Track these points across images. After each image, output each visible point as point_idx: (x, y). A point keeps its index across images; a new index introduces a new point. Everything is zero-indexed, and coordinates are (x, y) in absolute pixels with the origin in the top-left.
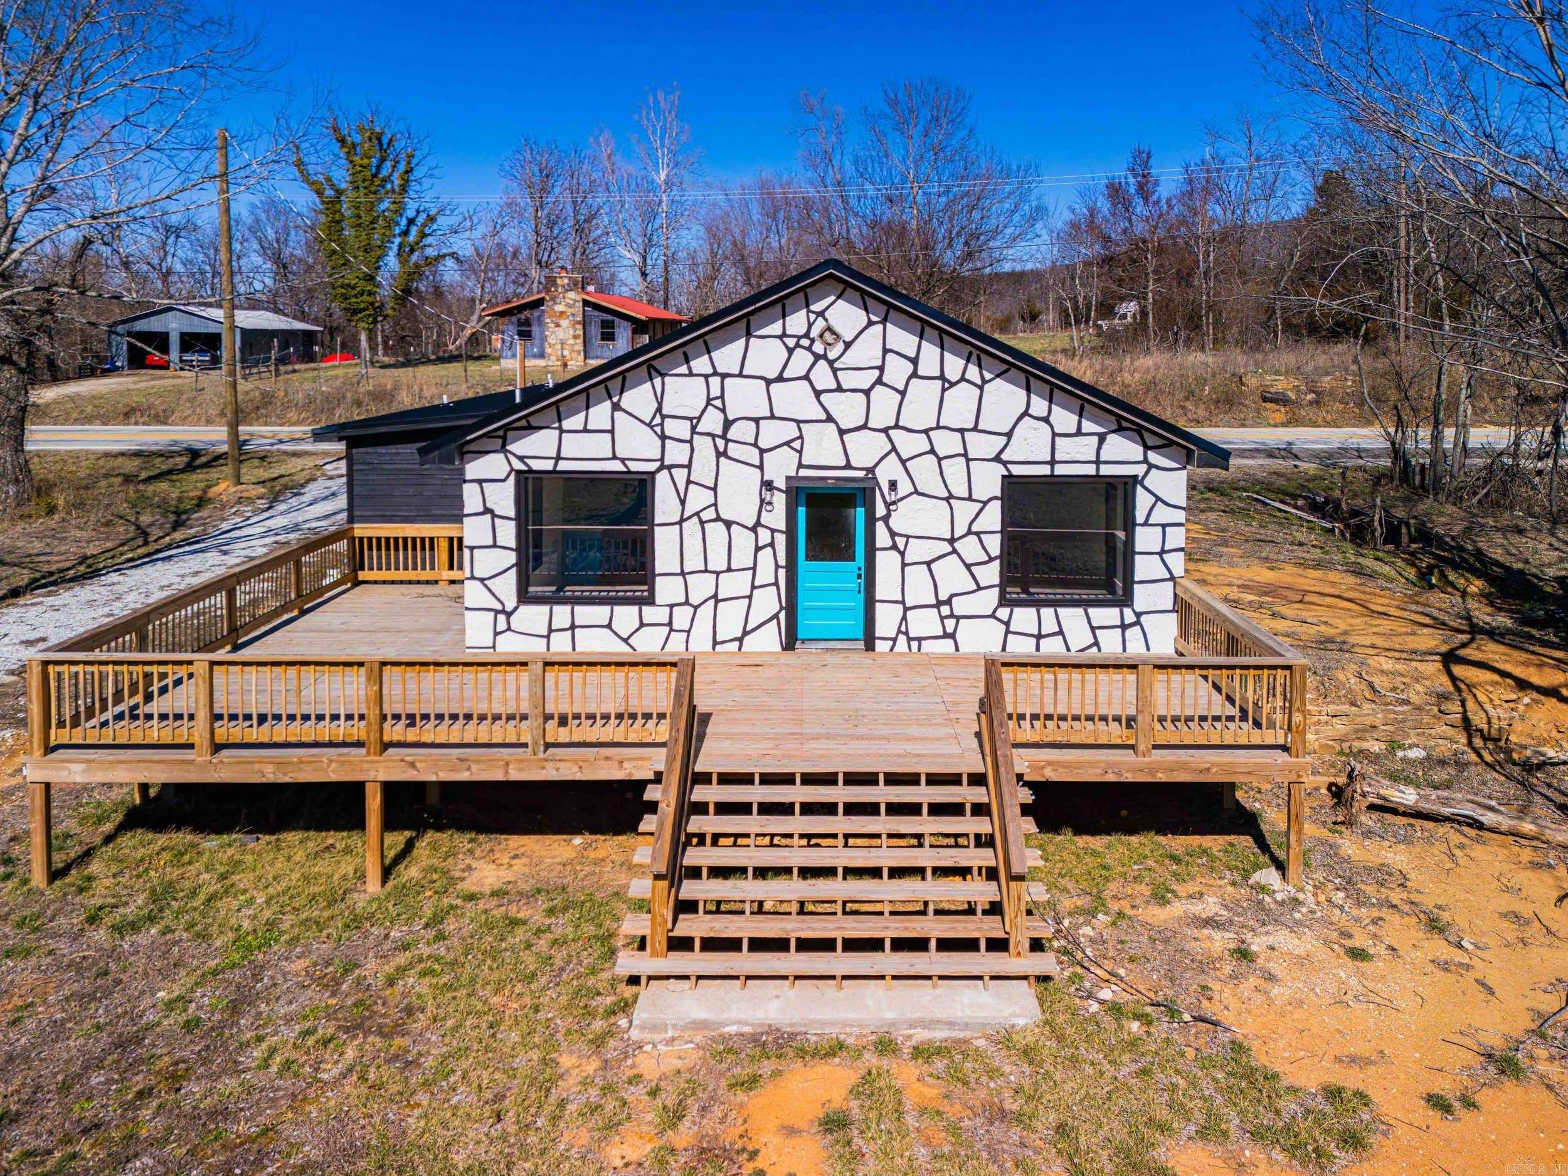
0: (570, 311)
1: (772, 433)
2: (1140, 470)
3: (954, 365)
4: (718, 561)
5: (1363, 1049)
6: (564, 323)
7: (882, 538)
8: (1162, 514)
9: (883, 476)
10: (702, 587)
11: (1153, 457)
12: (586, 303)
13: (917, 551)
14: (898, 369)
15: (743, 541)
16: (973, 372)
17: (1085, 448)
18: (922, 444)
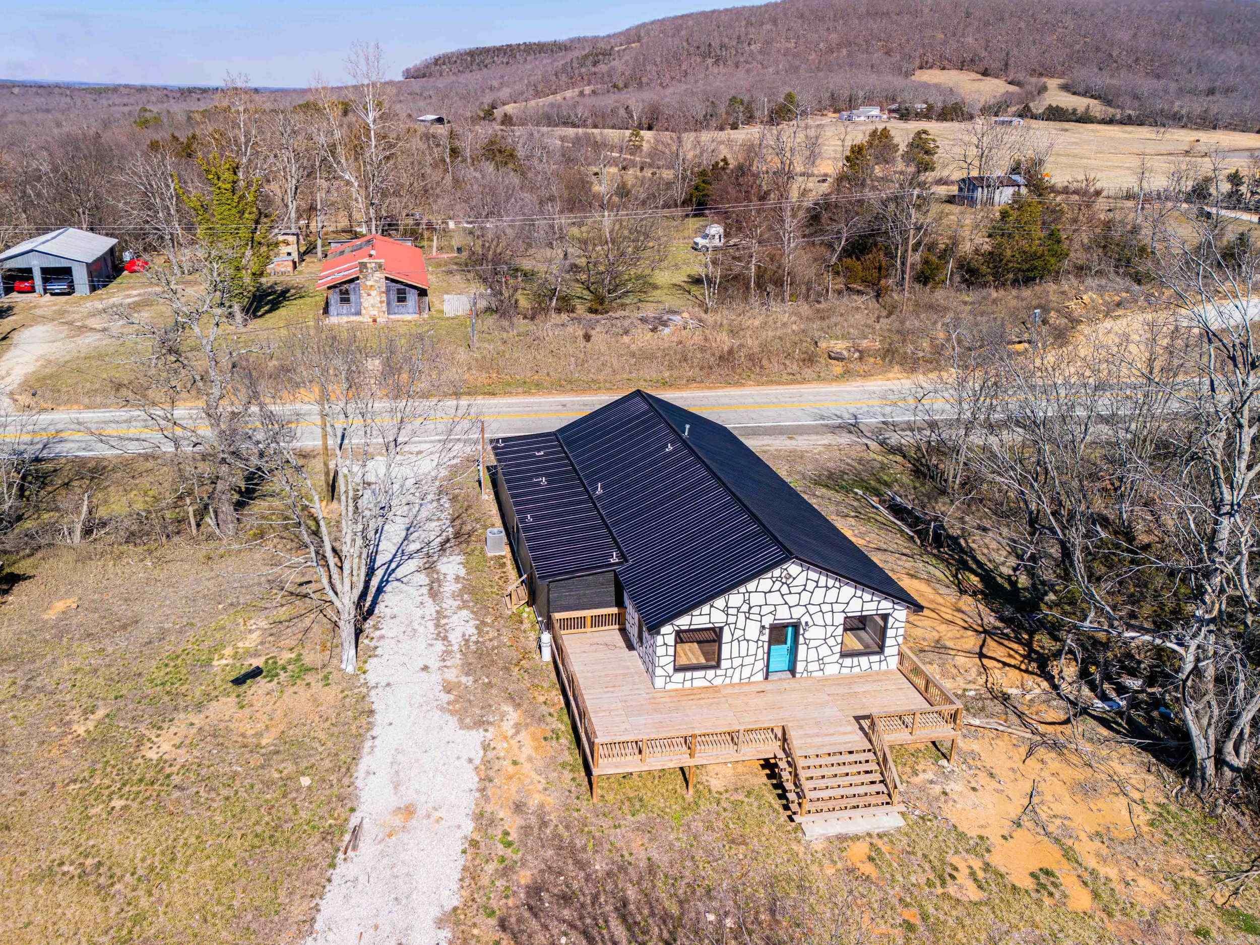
0: (377, 285)
1: (766, 610)
2: (890, 611)
3: (831, 582)
4: (743, 653)
5: (983, 823)
6: (374, 293)
7: (801, 640)
8: (897, 624)
9: (803, 621)
10: (737, 662)
11: (896, 607)
12: (387, 278)
13: (813, 644)
14: (811, 586)
15: (753, 646)
16: (837, 584)
17: (873, 606)
18: (818, 609)
